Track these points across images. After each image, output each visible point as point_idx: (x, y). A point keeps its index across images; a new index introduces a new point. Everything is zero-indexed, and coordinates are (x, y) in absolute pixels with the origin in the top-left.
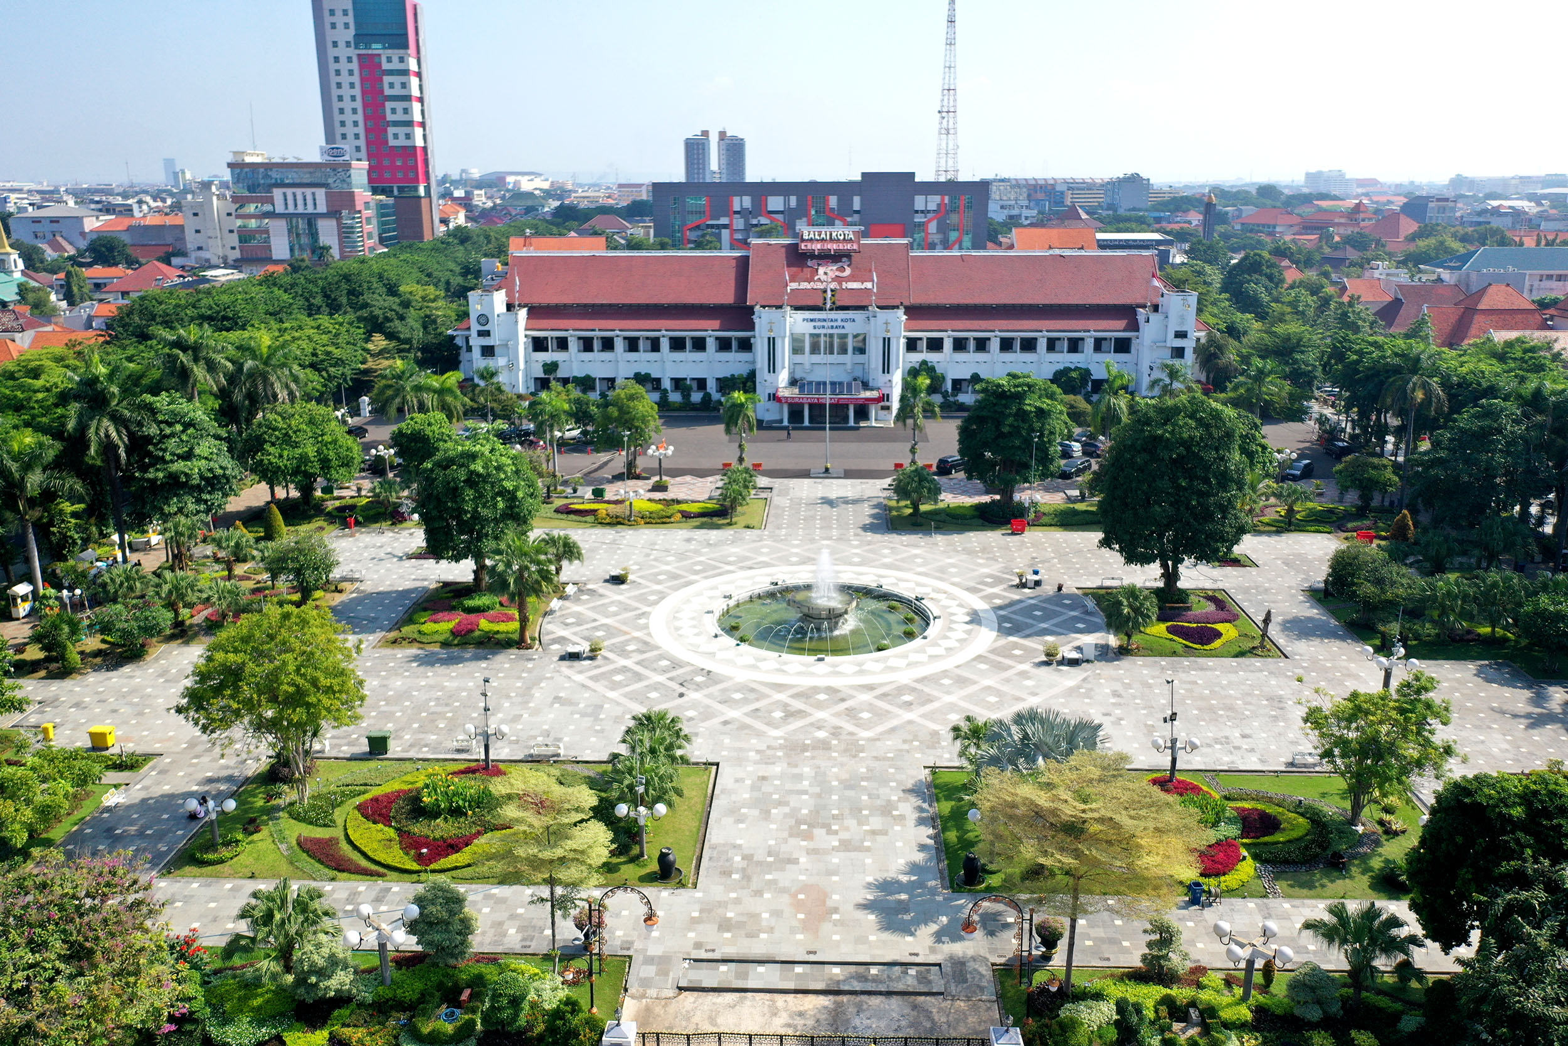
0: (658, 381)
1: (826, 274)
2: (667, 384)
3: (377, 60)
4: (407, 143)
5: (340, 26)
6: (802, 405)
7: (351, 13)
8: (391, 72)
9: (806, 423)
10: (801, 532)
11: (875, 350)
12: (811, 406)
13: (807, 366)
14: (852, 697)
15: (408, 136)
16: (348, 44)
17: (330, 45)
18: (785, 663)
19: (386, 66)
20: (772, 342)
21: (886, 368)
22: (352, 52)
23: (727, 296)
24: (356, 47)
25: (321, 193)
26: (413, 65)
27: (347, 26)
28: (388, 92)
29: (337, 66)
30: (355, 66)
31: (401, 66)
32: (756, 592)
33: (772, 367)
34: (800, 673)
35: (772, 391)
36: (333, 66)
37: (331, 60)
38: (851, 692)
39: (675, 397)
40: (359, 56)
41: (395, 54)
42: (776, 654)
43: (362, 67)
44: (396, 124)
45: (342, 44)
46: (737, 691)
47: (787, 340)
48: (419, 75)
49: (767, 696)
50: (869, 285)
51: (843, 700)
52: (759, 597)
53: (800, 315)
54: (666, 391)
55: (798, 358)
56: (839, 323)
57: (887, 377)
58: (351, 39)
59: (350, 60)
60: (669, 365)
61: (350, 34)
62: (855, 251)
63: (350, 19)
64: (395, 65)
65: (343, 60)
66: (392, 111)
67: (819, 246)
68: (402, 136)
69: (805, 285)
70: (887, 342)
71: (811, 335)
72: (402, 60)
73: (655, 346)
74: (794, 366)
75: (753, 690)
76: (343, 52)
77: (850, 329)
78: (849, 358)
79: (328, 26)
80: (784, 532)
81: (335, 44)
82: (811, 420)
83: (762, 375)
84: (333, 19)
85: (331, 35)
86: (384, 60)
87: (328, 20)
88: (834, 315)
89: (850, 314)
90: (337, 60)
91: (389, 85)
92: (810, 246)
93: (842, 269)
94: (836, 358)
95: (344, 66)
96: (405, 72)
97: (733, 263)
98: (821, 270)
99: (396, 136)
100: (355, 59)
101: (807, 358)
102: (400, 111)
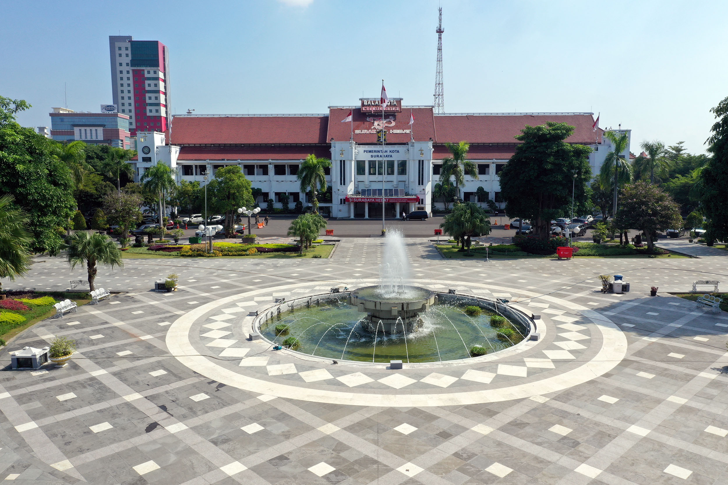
0: (266, 195)
1: (379, 125)
2: (272, 196)
3: (142, 73)
4: (157, 114)
5: (124, 55)
6: (364, 203)
7: (130, 49)
8: (149, 79)
9: (367, 216)
10: (363, 259)
11: (412, 169)
12: (370, 204)
13: (367, 183)
14: (462, 429)
15: (157, 111)
16: (127, 64)
17: (118, 65)
18: (343, 373)
19: (147, 75)
20: (343, 163)
21: (421, 181)
22: (130, 68)
23: (313, 138)
24: (131, 66)
25: (100, 130)
26: (161, 75)
27: (127, 55)
28: (147, 88)
29: (121, 75)
30: (131, 75)
31: (155, 76)
32: (314, 298)
33: (343, 181)
34: (363, 388)
35: (343, 197)
36: (119, 75)
37: (118, 72)
38: (456, 419)
39: (278, 206)
40: (133, 70)
41: (152, 69)
42: (329, 361)
43: (134, 76)
44: (151, 105)
45: (124, 65)
46: (252, 419)
47: (353, 163)
48: (164, 81)
49: (308, 428)
50: (408, 131)
51: (445, 435)
52: (318, 303)
53: (362, 148)
54: (272, 200)
55: (361, 178)
56: (388, 153)
57: (422, 187)
58: (129, 62)
59: (128, 72)
60: (274, 183)
61: (129, 59)
62: (397, 111)
63: (129, 52)
64: (152, 75)
65: (125, 72)
66: (149, 98)
67: (374, 109)
68: (154, 111)
69: (365, 131)
70: (421, 163)
71: (370, 162)
72: (155, 72)
73: (264, 170)
74: (358, 183)
75: (283, 417)
76: (124, 68)
77: (396, 158)
78: (395, 178)
79: (117, 55)
80: (348, 259)
81: (121, 64)
82: (369, 216)
83: (336, 186)
84: (120, 52)
85: (118, 60)
86: (146, 72)
87: (117, 52)
88: (385, 148)
89: (396, 148)
90: (121, 72)
91: (148, 85)
92: (368, 109)
93: (390, 122)
94: (385, 177)
95: (125, 75)
96: (157, 79)
97: (319, 121)
98: (376, 123)
99: (151, 111)
100: (131, 72)
101: (366, 178)
102: (153, 98)
